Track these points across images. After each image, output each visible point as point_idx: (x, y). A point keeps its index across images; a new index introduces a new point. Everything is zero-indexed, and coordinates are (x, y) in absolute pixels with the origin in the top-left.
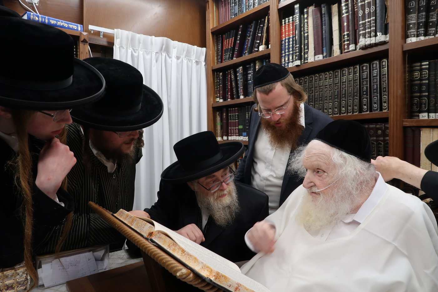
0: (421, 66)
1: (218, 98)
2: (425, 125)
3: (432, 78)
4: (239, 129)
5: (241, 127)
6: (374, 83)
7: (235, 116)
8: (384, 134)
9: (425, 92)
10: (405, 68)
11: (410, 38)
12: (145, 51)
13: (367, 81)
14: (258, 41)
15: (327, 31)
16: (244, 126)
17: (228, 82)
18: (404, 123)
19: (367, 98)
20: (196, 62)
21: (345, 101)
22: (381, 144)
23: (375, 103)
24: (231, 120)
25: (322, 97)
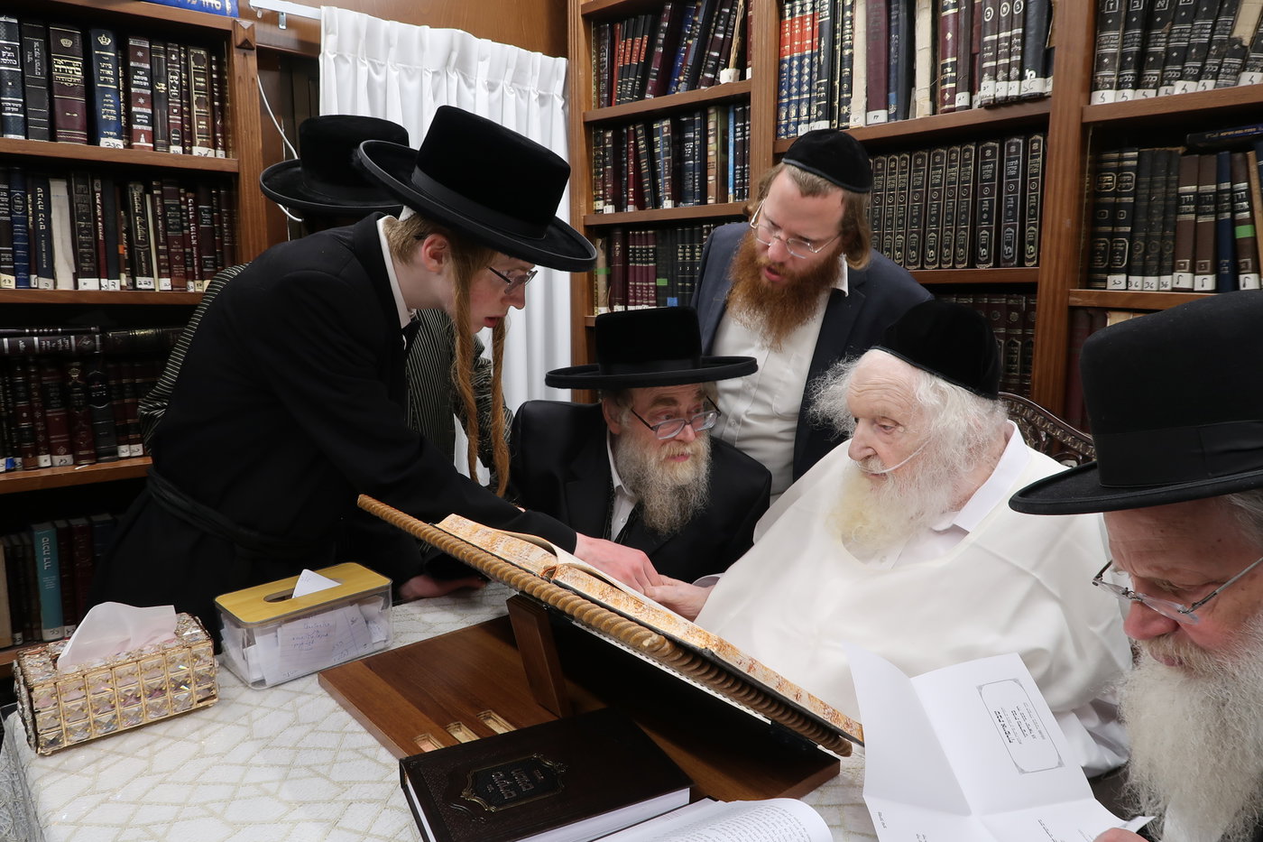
0: (1121, 159)
1: (599, 199)
2: (1118, 305)
3: (1144, 192)
4: (656, 288)
5: (662, 282)
6: (1009, 193)
7: (648, 252)
8: (1027, 322)
9: (1124, 224)
10: (1083, 163)
11: (1101, 92)
12: (405, 69)
13: (992, 187)
14: (716, 54)
15: (901, 47)
16: (672, 280)
17: (627, 159)
18: (1072, 299)
19: (989, 230)
20: (541, 97)
21: (936, 232)
22: (1016, 345)
23: (1009, 244)
24: (635, 262)
25: (879, 220)
